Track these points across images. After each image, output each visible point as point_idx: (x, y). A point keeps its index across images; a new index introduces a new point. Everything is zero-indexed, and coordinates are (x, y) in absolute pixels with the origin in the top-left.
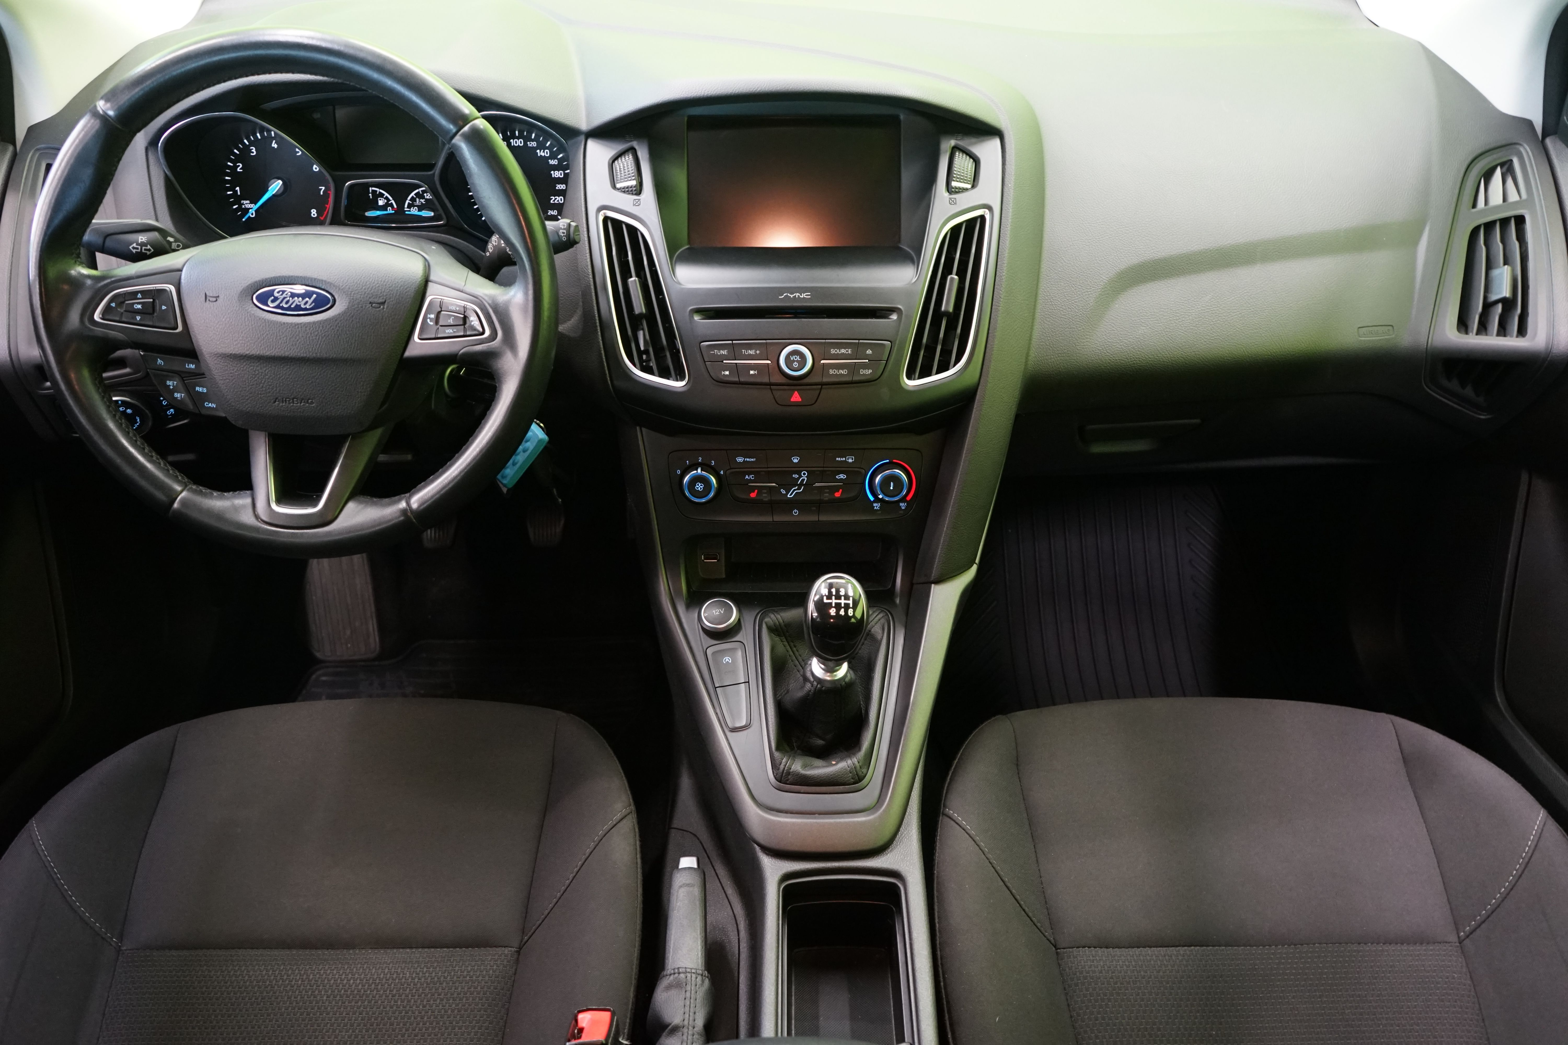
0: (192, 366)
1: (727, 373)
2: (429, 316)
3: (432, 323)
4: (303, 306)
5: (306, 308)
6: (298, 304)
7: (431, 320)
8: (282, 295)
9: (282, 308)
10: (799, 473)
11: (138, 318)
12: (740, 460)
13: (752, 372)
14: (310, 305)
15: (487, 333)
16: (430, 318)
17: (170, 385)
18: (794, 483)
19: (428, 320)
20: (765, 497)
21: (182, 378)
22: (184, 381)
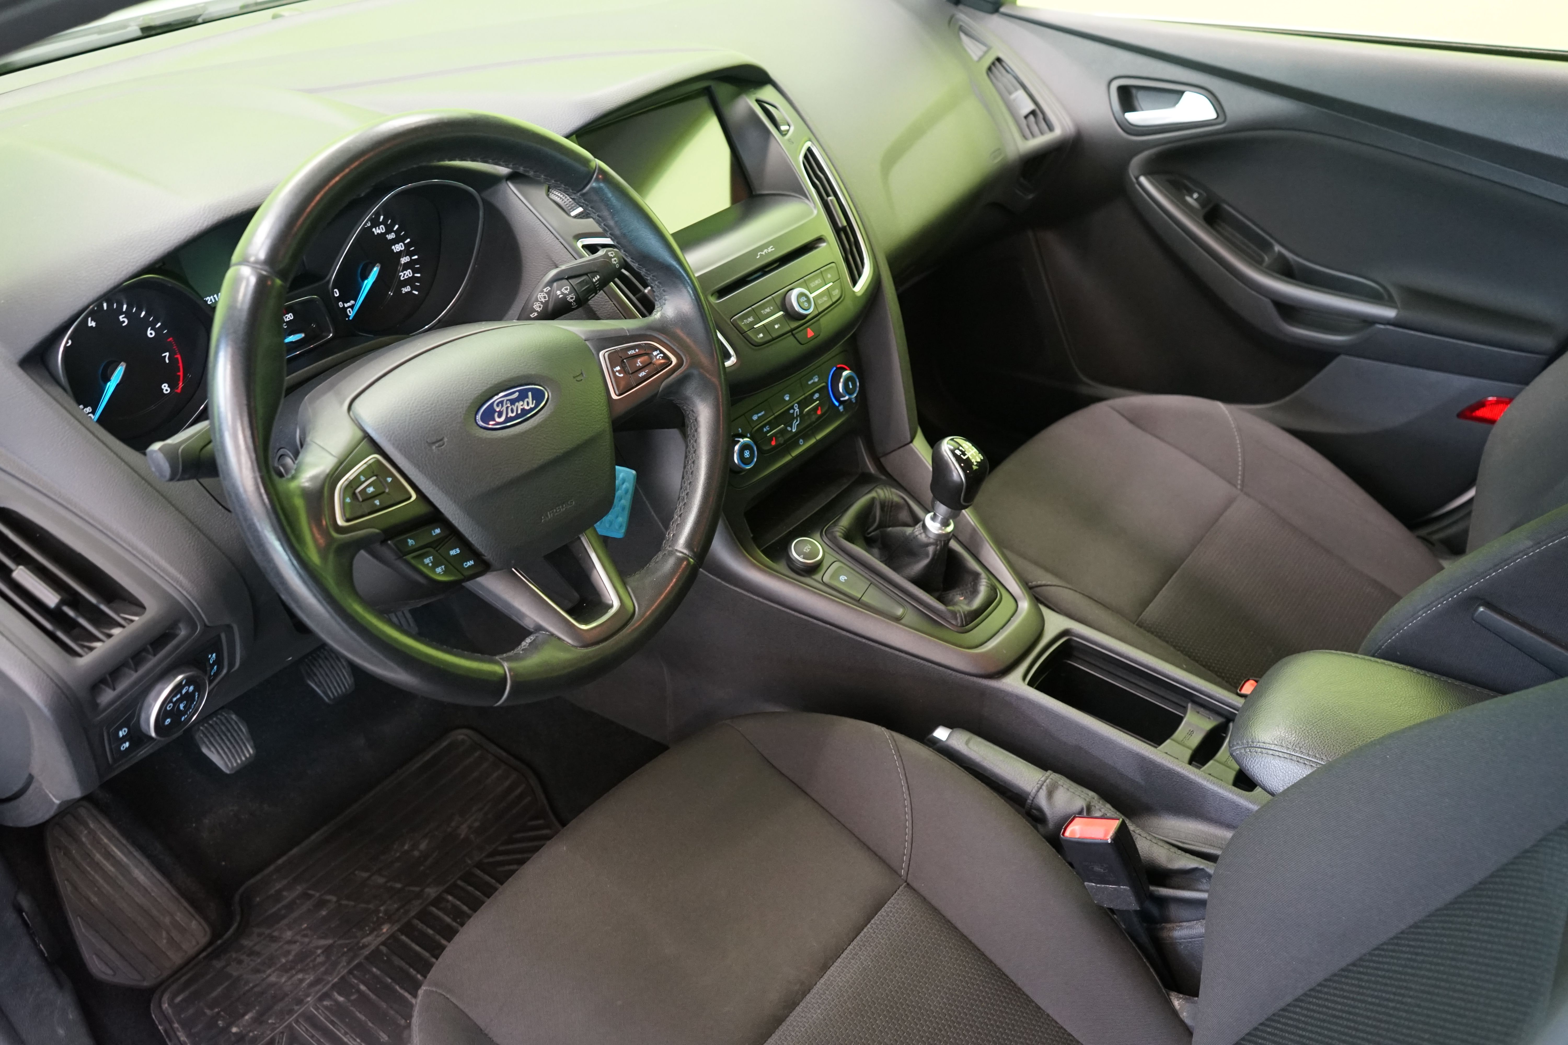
0: (438, 531)
1: (761, 335)
2: (615, 370)
3: (622, 375)
4: (527, 408)
5: (531, 408)
6: (522, 407)
7: (619, 372)
8: (502, 406)
9: (512, 419)
10: (792, 408)
11: (377, 502)
12: (755, 417)
13: (776, 327)
14: (532, 404)
15: (674, 360)
16: (617, 371)
17: (428, 564)
18: (792, 418)
19: (617, 374)
20: (781, 440)
21: (434, 549)
22: (437, 551)
